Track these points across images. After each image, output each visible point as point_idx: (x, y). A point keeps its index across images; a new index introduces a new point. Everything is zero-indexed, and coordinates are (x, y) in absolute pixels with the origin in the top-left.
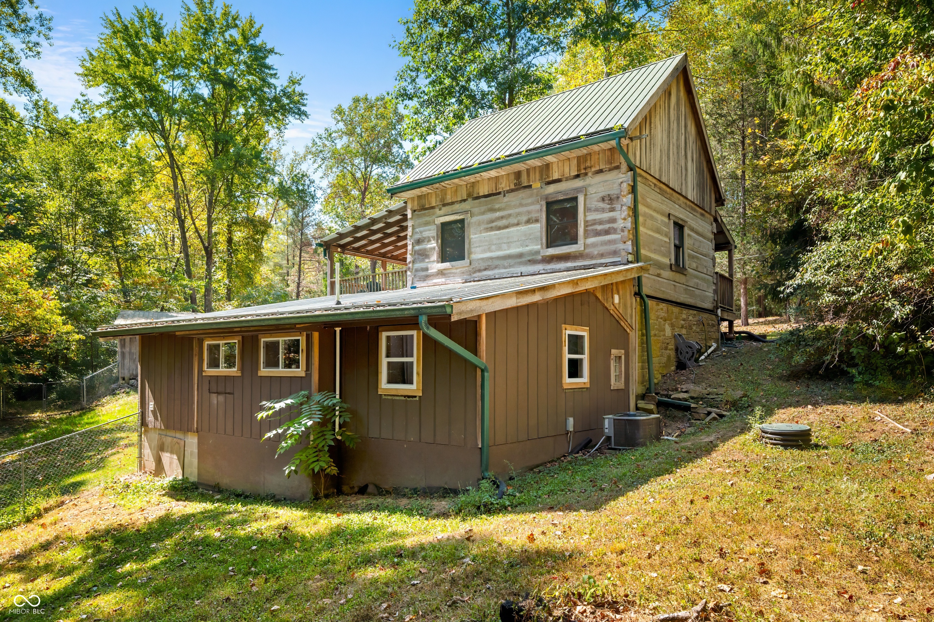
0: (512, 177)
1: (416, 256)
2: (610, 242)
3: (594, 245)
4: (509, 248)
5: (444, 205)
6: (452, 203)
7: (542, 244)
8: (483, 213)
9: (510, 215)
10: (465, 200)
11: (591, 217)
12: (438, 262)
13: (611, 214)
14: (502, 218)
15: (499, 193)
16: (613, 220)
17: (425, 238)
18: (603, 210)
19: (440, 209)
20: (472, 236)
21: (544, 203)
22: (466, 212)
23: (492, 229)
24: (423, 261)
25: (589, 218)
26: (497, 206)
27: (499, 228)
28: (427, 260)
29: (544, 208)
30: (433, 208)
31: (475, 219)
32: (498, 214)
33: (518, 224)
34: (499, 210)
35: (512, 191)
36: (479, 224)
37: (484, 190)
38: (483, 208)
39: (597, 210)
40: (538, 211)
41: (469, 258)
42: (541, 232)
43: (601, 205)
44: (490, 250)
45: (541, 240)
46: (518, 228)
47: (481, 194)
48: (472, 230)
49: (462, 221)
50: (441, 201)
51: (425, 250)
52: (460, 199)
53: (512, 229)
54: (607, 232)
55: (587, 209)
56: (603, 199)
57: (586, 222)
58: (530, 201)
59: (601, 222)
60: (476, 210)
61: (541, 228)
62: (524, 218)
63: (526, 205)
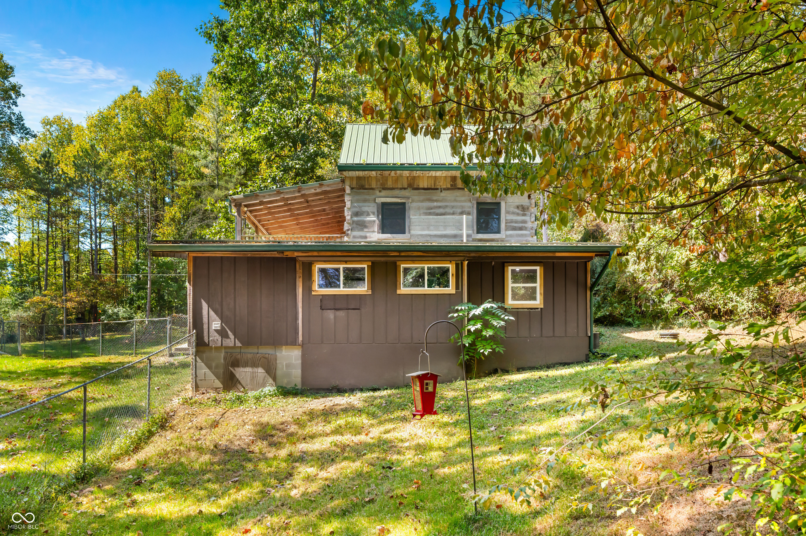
0: (449, 179)
1: (355, 225)
2: (522, 235)
3: (511, 236)
4: (445, 230)
5: (384, 189)
6: (392, 189)
7: (473, 230)
8: (422, 201)
9: (446, 206)
10: (405, 189)
11: (510, 217)
12: (378, 233)
13: (524, 218)
14: (440, 207)
15: (437, 189)
16: (525, 222)
17: (364, 212)
18: (518, 214)
19: (380, 191)
20: (411, 217)
21: (475, 202)
22: (408, 198)
23: (430, 214)
24: (362, 230)
25: (508, 218)
26: (435, 198)
27: (437, 214)
28: (365, 230)
29: (475, 206)
30: (373, 189)
31: (414, 205)
32: (435, 204)
33: (453, 214)
34: (436, 201)
35: (448, 189)
36: (419, 208)
37: (424, 184)
38: (422, 198)
39: (513, 213)
40: (470, 207)
41: (409, 232)
42: (473, 222)
43: (517, 211)
44: (428, 229)
45: (473, 227)
46: (453, 217)
47: (421, 186)
48: (412, 212)
49: (404, 204)
50: (382, 184)
51: (364, 222)
52: (400, 186)
53: (448, 217)
54: (521, 229)
55: (507, 212)
56: (518, 207)
57: (506, 220)
58: (463, 199)
59: (516, 222)
60: (416, 198)
61: (473, 219)
62: (459, 210)
63: (460, 201)
